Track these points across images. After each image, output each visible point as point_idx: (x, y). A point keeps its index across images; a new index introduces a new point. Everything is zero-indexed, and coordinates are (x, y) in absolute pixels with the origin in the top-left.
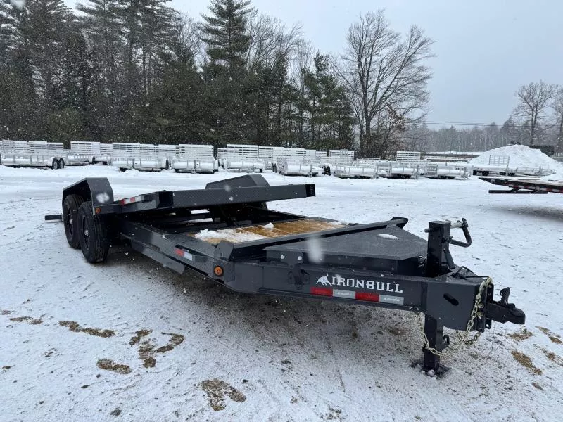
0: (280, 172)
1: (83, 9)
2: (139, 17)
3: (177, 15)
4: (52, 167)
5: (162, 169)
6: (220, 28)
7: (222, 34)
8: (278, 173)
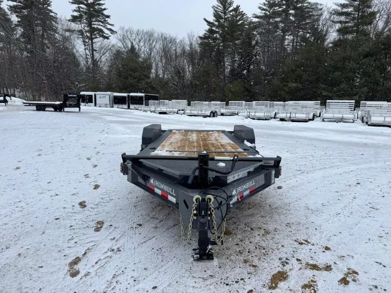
0: (367, 123)
1: (257, 17)
2: (291, 14)
3: (319, 7)
4: (210, 116)
5: (272, 118)
6: (350, 9)
7: (351, 14)
8: (365, 123)
